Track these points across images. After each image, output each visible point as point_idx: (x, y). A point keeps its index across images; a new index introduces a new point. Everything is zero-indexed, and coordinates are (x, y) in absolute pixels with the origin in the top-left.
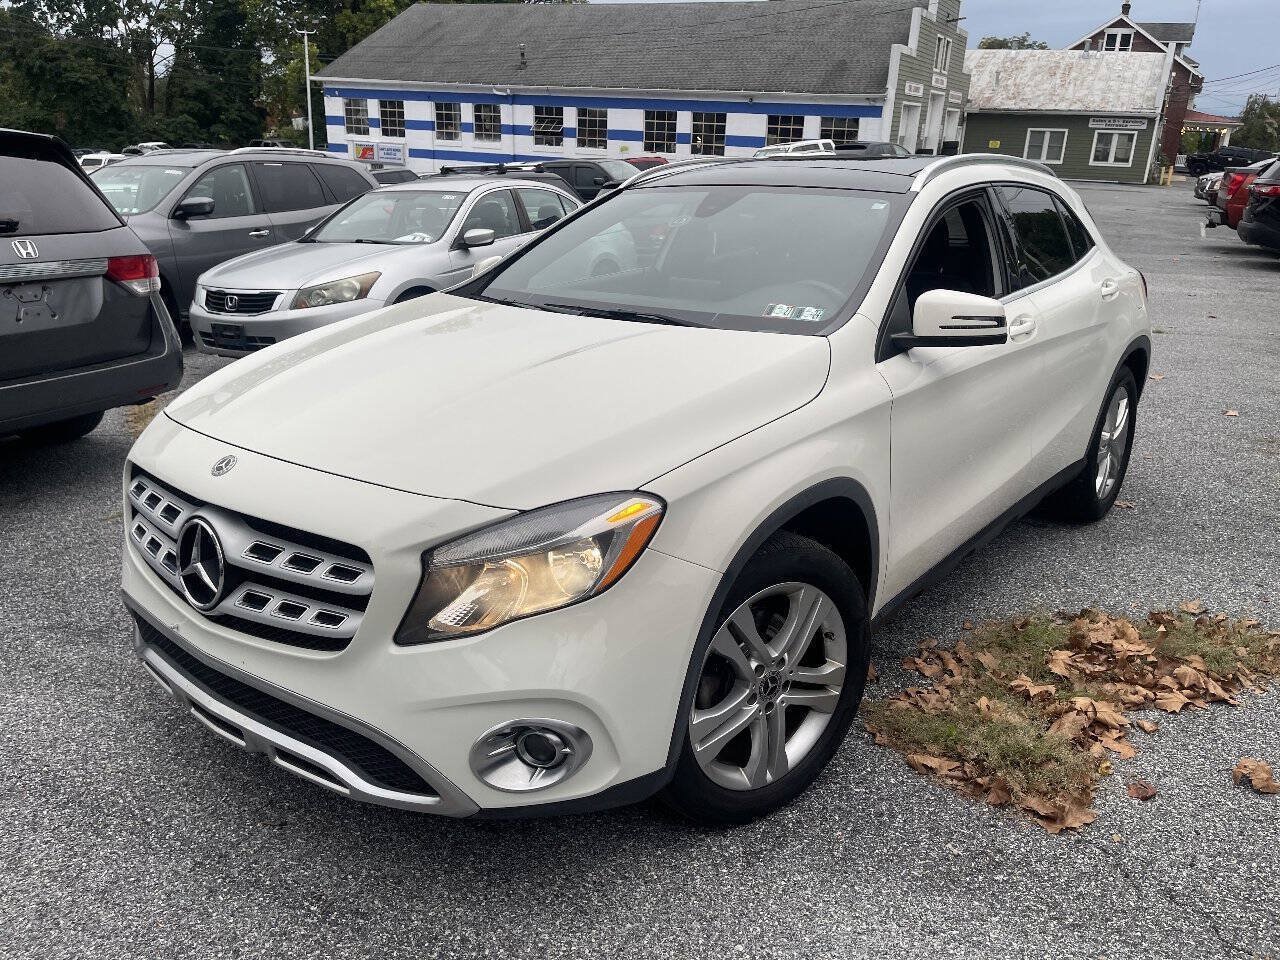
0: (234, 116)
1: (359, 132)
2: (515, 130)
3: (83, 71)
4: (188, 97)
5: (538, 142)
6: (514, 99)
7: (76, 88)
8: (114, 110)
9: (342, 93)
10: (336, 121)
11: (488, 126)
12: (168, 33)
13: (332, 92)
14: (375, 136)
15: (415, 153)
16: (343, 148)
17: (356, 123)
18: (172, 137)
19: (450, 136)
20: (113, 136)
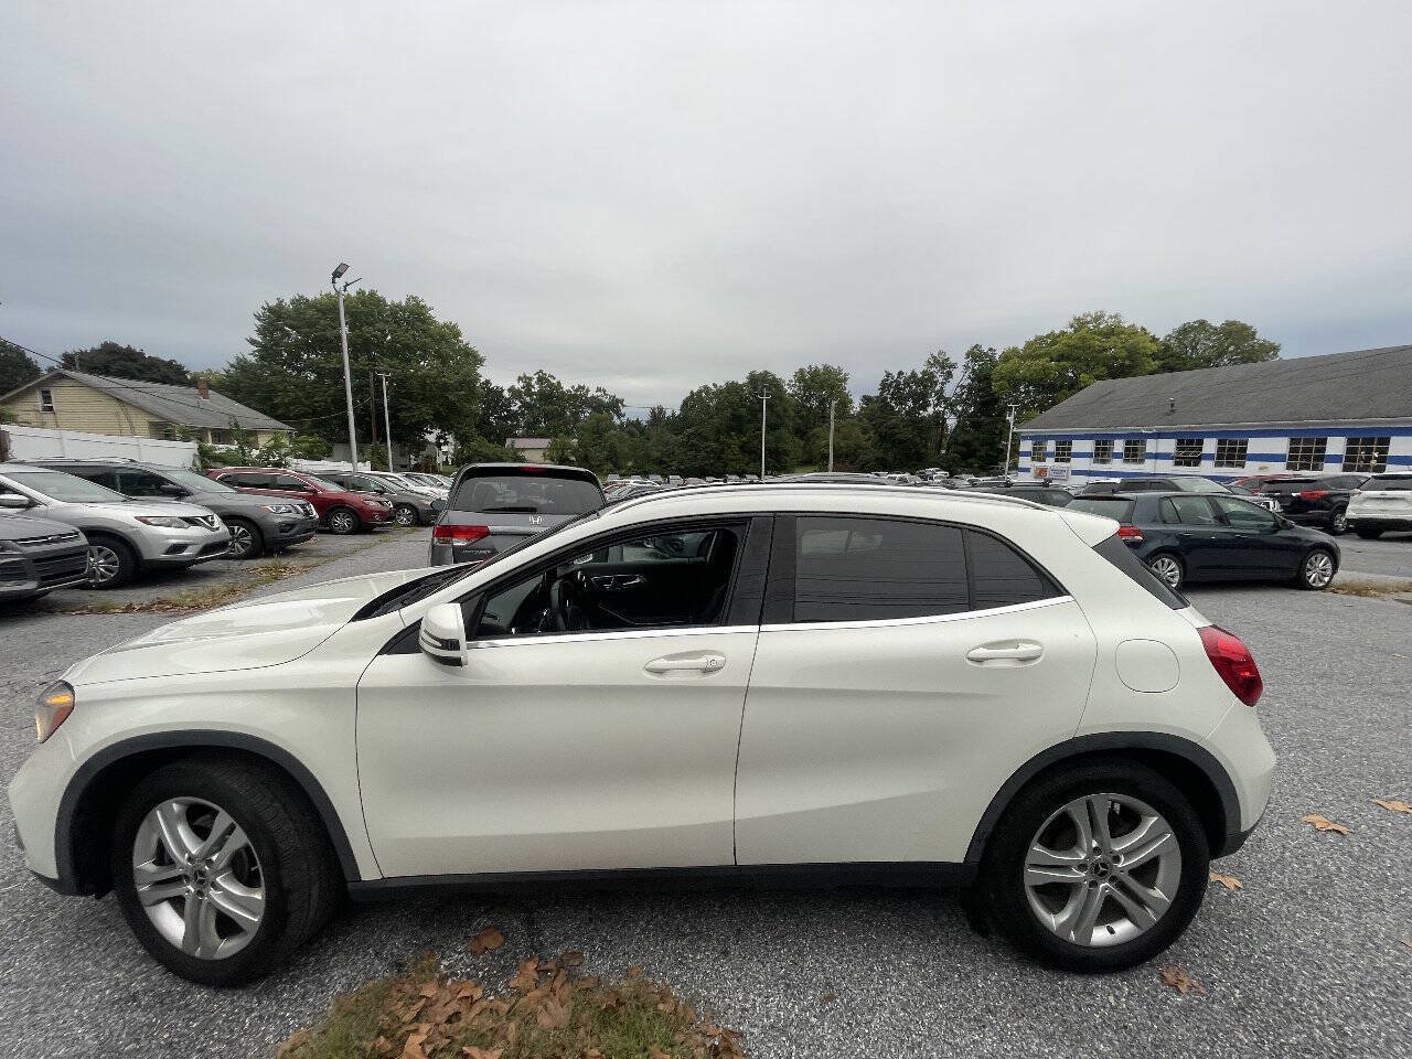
0: (983, 453)
1: (1039, 460)
2: (1157, 456)
3: (906, 433)
4: (960, 445)
5: (1177, 464)
6: (1159, 436)
7: (901, 442)
8: (917, 452)
9: (1031, 438)
10: (1026, 454)
11: (1133, 454)
12: (953, 412)
13: (1025, 438)
14: (1050, 463)
15: (1075, 473)
16: (1027, 470)
17: (1039, 454)
18: (944, 465)
19: (1104, 462)
20: (915, 465)
